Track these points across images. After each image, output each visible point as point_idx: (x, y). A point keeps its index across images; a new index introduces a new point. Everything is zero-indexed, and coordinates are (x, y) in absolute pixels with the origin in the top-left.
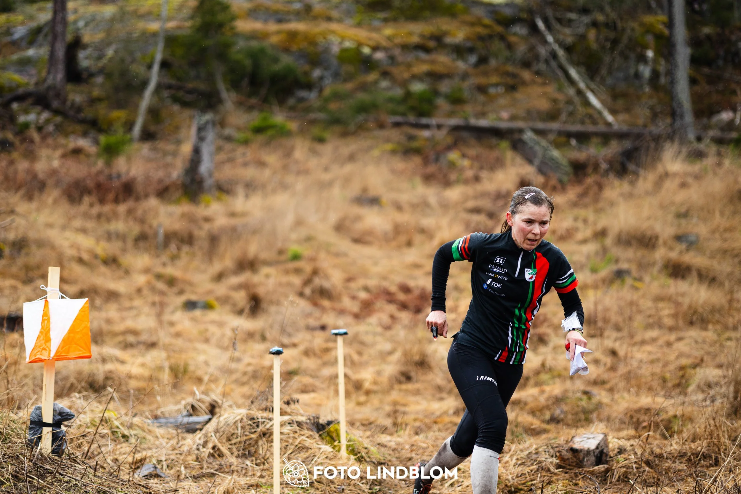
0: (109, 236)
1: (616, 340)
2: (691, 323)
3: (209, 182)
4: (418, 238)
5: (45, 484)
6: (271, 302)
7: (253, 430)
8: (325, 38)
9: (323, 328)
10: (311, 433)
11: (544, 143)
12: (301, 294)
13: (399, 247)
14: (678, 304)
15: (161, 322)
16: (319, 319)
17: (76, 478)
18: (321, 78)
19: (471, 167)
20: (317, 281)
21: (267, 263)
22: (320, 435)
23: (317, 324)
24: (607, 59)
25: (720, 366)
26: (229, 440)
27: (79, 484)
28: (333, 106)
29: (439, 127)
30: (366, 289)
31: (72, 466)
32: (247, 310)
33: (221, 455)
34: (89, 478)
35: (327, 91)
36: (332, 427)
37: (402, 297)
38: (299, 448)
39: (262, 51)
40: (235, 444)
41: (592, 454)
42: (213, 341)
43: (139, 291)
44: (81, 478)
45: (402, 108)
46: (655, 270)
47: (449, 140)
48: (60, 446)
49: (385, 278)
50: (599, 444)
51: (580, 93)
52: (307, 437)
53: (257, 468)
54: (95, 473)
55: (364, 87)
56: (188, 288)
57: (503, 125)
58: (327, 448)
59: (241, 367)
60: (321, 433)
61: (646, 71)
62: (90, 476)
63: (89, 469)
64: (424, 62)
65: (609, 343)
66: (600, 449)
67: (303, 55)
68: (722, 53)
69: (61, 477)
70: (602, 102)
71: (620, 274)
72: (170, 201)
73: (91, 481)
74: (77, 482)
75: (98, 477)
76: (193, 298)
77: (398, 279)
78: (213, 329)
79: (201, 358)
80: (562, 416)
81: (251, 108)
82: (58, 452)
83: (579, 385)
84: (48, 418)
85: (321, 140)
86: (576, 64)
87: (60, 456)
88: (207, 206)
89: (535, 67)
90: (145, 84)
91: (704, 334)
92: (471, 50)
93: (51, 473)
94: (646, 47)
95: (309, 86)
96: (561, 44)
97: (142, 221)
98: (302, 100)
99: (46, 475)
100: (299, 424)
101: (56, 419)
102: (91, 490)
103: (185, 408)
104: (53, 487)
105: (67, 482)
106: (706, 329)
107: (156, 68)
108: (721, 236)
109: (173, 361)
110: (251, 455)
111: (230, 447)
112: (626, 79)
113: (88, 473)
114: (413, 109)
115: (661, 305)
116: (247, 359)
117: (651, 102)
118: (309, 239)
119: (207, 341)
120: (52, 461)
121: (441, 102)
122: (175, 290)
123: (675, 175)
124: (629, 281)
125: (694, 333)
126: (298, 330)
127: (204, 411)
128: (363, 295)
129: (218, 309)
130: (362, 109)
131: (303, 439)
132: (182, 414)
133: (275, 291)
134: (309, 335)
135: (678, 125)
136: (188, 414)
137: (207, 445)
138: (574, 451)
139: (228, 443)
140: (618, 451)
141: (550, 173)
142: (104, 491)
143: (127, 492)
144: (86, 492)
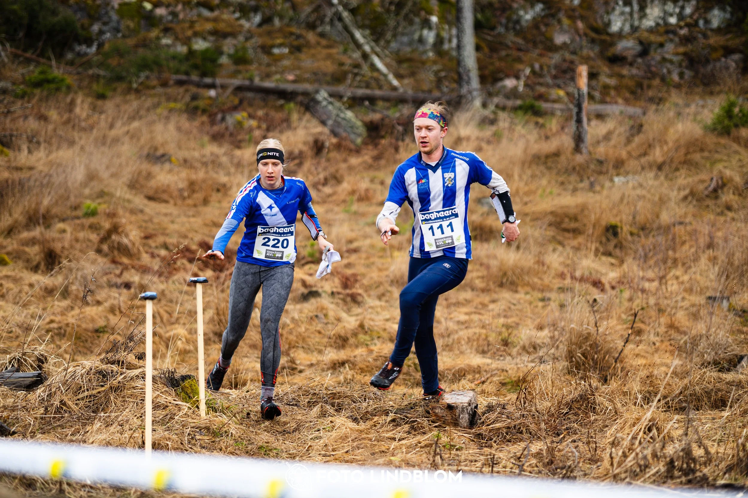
2: (501, 285)
9: (128, 286)
10: (167, 389)
11: (338, 104)
12: (99, 251)
13: (195, 206)
14: (488, 267)
16: (120, 276)
18: (101, 32)
19: (259, 127)
20: (115, 238)
21: (61, 218)
22: (176, 392)
23: (119, 281)
24: (392, 23)
25: (540, 328)
28: (114, 62)
29: (224, 87)
30: (165, 246)
32: (42, 266)
35: (107, 47)
36: (187, 383)
40: (83, 399)
41: (466, 410)
42: (10, 297)
45: (184, 67)
47: (235, 100)
49: (183, 236)
50: (470, 401)
51: (365, 56)
52: (162, 393)
55: (144, 44)
57: (290, 87)
58: (185, 405)
60: (177, 389)
61: (430, 36)
64: (207, 19)
66: (472, 406)
67: (81, 7)
68: (504, 21)
70: (387, 65)
77: (198, 238)
78: (8, 284)
81: (28, 61)
85: (102, 97)
86: (361, 27)
89: (319, 29)
91: (518, 296)
92: (256, 9)
94: (430, 13)
95: (89, 42)
96: (346, 6)
98: (79, 55)
100: (153, 378)
103: (10, 362)
106: (516, 292)
108: (521, 200)
114: (196, 67)
117: (435, 68)
118: (102, 194)
121: (224, 60)
123: (468, 139)
125: (506, 295)
126: (100, 287)
127: (32, 366)
128: (163, 252)
129: (11, 264)
130: (144, 66)
131: (158, 395)
132: (7, 368)
133: (72, 247)
134: (114, 293)
135: (464, 90)
136: (14, 369)
137: (53, 399)
138: (450, 407)
139: (75, 398)
140: (487, 408)
141: (344, 134)
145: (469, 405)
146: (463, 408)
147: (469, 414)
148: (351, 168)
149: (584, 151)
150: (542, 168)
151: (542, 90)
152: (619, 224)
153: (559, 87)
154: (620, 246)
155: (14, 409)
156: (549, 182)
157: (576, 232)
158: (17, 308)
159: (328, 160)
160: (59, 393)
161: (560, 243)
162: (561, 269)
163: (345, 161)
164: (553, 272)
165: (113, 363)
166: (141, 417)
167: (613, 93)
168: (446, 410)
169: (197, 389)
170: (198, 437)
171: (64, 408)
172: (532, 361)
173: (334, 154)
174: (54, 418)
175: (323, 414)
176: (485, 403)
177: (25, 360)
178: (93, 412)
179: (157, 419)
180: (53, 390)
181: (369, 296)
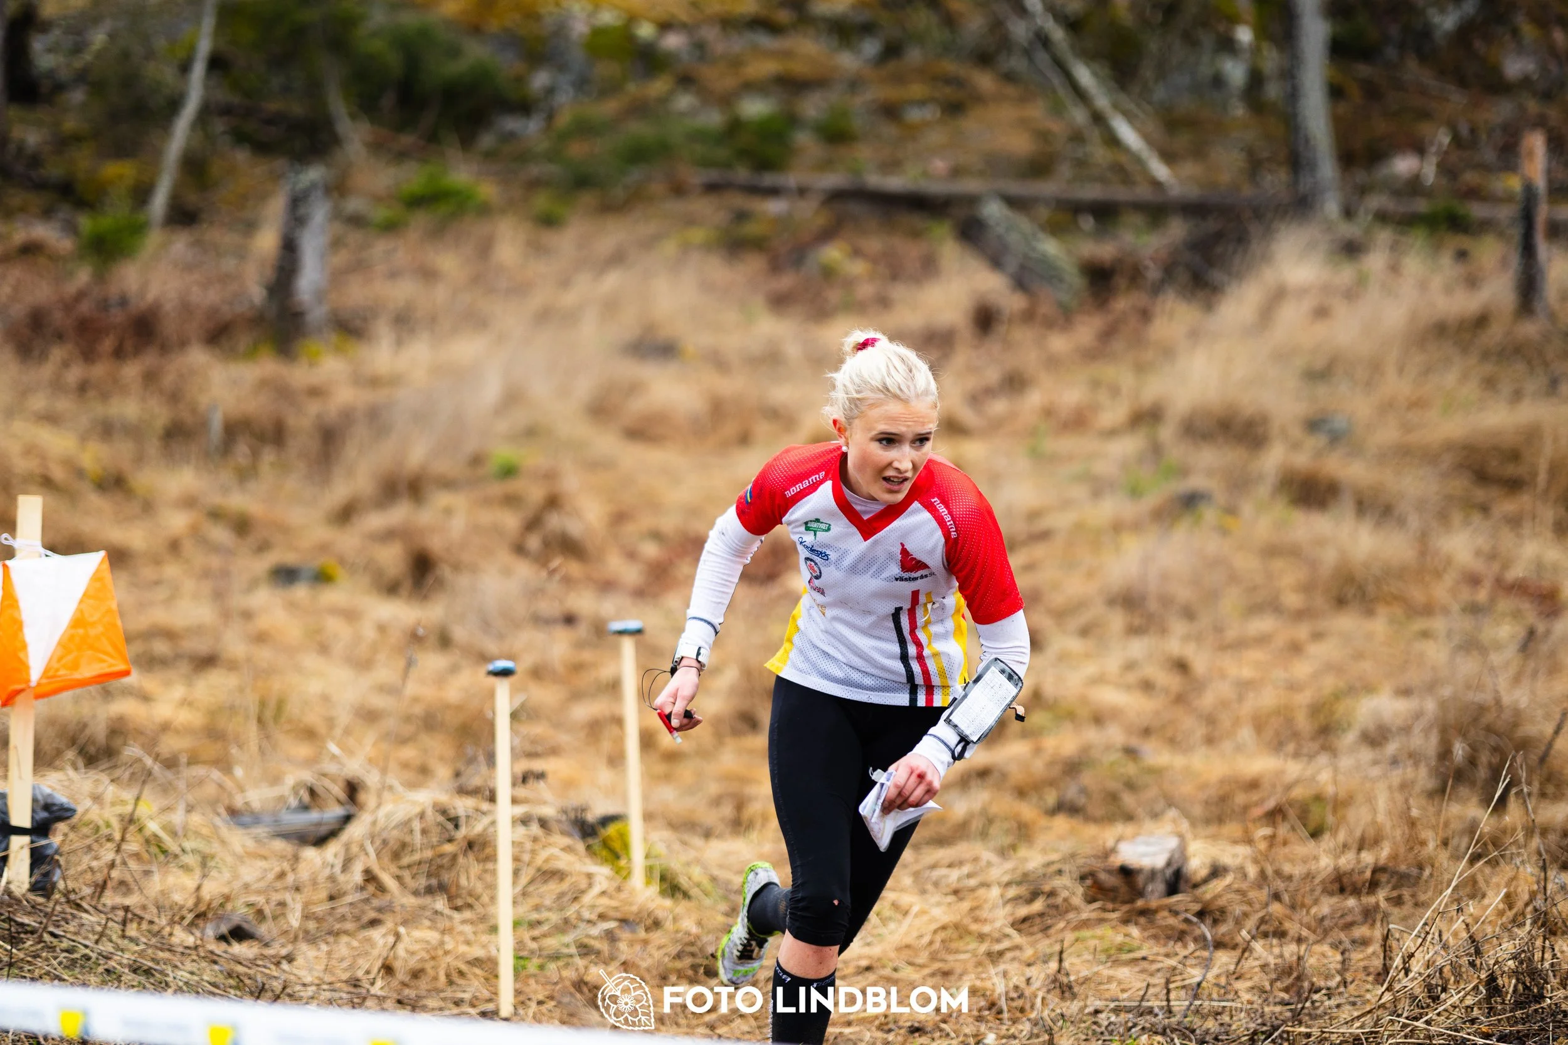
0: (107, 430)
1: (1186, 638)
2: (1341, 602)
3: (317, 314)
4: (762, 428)
5: (21, 955)
6: (457, 567)
7: (447, 836)
8: (557, 4)
9: (570, 620)
10: (571, 843)
11: (1024, 223)
12: (519, 549)
13: (723, 447)
14: (1313, 564)
15: (226, 615)
16: (560, 601)
17: (87, 942)
18: (550, 91)
19: (871, 277)
20: (555, 522)
21: (448, 484)
22: (589, 848)
23: (556, 610)
24: (1153, 45)
25: (1405, 692)
26: (396, 856)
27: (94, 955)
28: (577, 150)
29: (802, 192)
30: (656, 535)
31: (74, 916)
32: (408, 584)
33: (382, 889)
34: (111, 941)
35: (564, 119)
36: (611, 830)
38: (545, 873)
39: (424, 33)
40: (409, 866)
41: (1159, 875)
42: (338, 649)
43: (174, 546)
44: (97, 942)
45: (722, 153)
46: (1263, 491)
47: (823, 221)
48: (47, 875)
49: (697, 515)
50: (1171, 857)
51: (1098, 119)
52: (562, 850)
53: (457, 916)
54: (123, 931)
55: (640, 109)
56: (278, 538)
57: (936, 187)
58: (603, 874)
59: (399, 704)
60: (590, 841)
61: (1235, 72)
62: (114, 937)
63: (110, 924)
64: (769, 54)
65: (1175, 646)
66: (1175, 867)
67: (512, 41)
69: (55, 941)
70: (1145, 136)
71: (1190, 502)
72: (232, 355)
73: (118, 948)
74: (87, 951)
75: (131, 939)
76: (291, 559)
78: (335, 626)
79: (314, 687)
80: (1082, 801)
81: (401, 156)
82: (43, 889)
83: (1115, 735)
84: (21, 816)
85: (549, 221)
86: (1089, 56)
87: (48, 897)
88: (314, 362)
89: (1004, 65)
90: (174, 105)
91: (1368, 624)
92: (867, 29)
93: (32, 933)
94: (1234, 20)
95: (524, 107)
96: (1059, 16)
97: (174, 397)
98: (509, 137)
99: (22, 936)
100: (543, 823)
101: (38, 817)
102: (118, 967)
103: (296, 793)
104: (39, 962)
105: (67, 951)
107: (199, 70)
108: (1400, 420)
110: (442, 888)
111: (399, 873)
112: (1195, 88)
113: (108, 932)
114: (745, 153)
115: (1278, 564)
116: (412, 688)
117: (1248, 138)
118: (532, 432)
119: (324, 649)
120: (33, 907)
121: (803, 139)
122: (250, 542)
123: (1298, 290)
124: (1210, 514)
125: (1347, 622)
126: (516, 625)
127: (337, 798)
128: (652, 549)
129: (346, 583)
130: (637, 155)
131: (554, 857)
132: (288, 804)
133: (466, 544)
135: (1305, 184)
136: (301, 806)
138: (1126, 872)
139: (395, 865)
140: (1209, 870)
141: (1038, 288)
142: (145, 968)
143: (195, 970)
144: (108, 971)
145: (1169, 864)
146: (1153, 874)
147: (1166, 882)
148: (1053, 363)
149: (1540, 313)
150: (1449, 347)
151: (1473, 178)
153: (1510, 167)
156: (1464, 377)
157: (1517, 485)
158: (349, 674)
159: (1008, 345)
160: (363, 855)
161: (1485, 509)
162: (1473, 565)
163: (1040, 343)
164: (1456, 574)
165: (467, 793)
168: (1119, 878)
169: (628, 839)
172: (1375, 763)
173: (1020, 333)
176: (1206, 860)
177: (325, 788)
180: (355, 850)
181: (1062, 631)
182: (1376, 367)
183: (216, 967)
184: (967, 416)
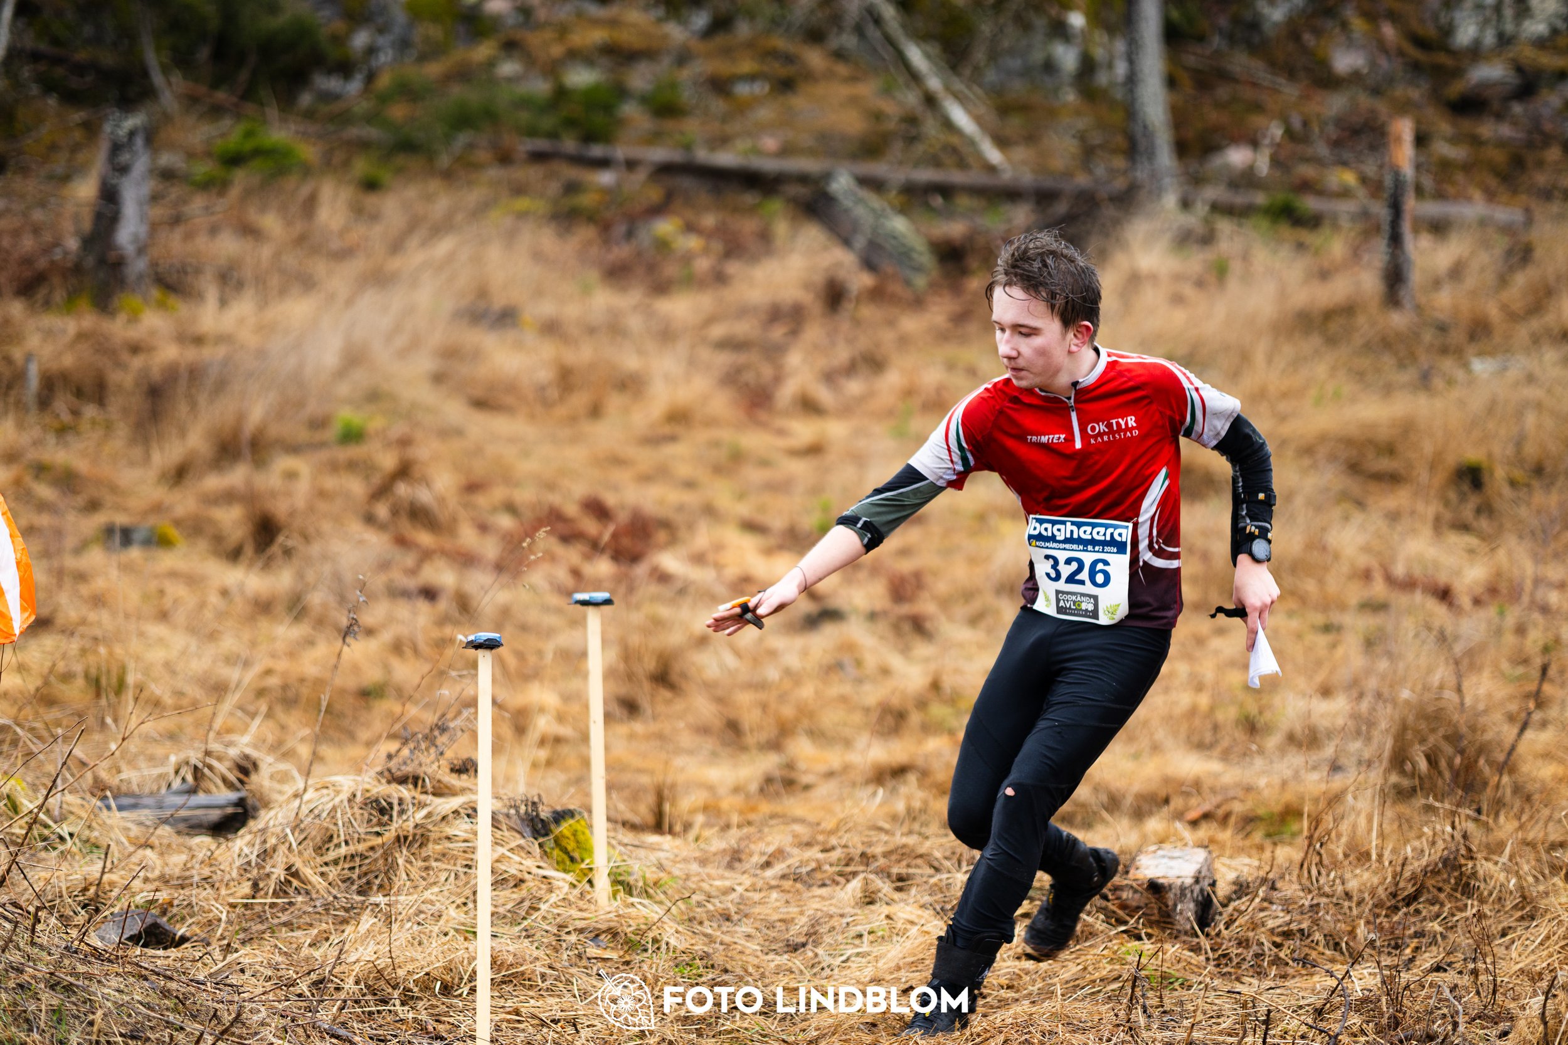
3: (138, 266)
4: (615, 402)
6: (306, 536)
9: (430, 594)
10: (522, 842)
11: (875, 201)
12: (370, 519)
13: (573, 419)
15: (60, 574)
16: (413, 572)
18: (371, 51)
19: (706, 251)
20: (404, 491)
21: (288, 447)
22: (541, 845)
23: (412, 583)
24: (986, 28)
28: (398, 112)
29: (631, 165)
30: (511, 508)
32: (249, 550)
34: (19, 950)
35: (385, 80)
36: (565, 827)
37: (590, 526)
42: (180, 616)
45: (548, 122)
47: (654, 194)
49: (551, 486)
50: (1200, 872)
51: (930, 101)
52: (511, 850)
54: (30, 938)
55: (463, 74)
56: (109, 499)
57: (770, 165)
58: (562, 880)
59: (250, 677)
61: (1067, 57)
62: (21, 945)
64: (596, 22)
66: (1201, 884)
68: (1225, 24)
70: (978, 120)
72: (48, 307)
75: (41, 947)
76: (121, 519)
77: (580, 489)
78: (176, 590)
79: (157, 655)
85: (371, 185)
86: (922, 38)
88: (134, 318)
89: (834, 42)
94: (1067, 5)
95: (344, 68)
98: (327, 97)
102: (33, 982)
103: (177, 772)
109: (92, 659)
112: (1026, 72)
114: (571, 123)
116: (262, 661)
117: (1082, 123)
118: (374, 396)
119: (163, 616)
121: (630, 110)
122: (80, 500)
123: (1153, 278)
126: (372, 598)
127: (225, 780)
128: (505, 522)
129: (182, 546)
130: (463, 120)
131: (503, 856)
132: (169, 785)
133: (311, 509)
134: (403, 610)
135: (1141, 174)
136: (185, 787)
137: (270, 862)
138: (1155, 888)
139: (319, 860)
140: (1234, 888)
141: (888, 267)
142: (65, 983)
143: (122, 986)
144: (21, 986)
145: (1197, 880)
146: (1183, 889)
147: (1196, 901)
148: (904, 341)
149: (1408, 304)
150: (1316, 340)
151: (1307, 171)
152: (1485, 465)
153: (1345, 164)
154: (1486, 509)
155: (183, 883)
156: (1334, 369)
157: (1393, 479)
158: (193, 644)
159: (857, 322)
160: (283, 849)
161: (1360, 504)
162: (1363, 561)
163: (891, 323)
164: (1345, 569)
165: (402, 781)
166: (465, 904)
167: (1460, 177)
168: (1145, 894)
169: (587, 840)
170: (593, 951)
171: (295, 883)
172: (1314, 768)
173: (868, 312)
174: (273, 905)
175: (869, 899)
176: (1232, 876)
177: (210, 768)
178: (359, 893)
179: (501, 910)
180: (272, 841)
181: (951, 619)
182: (1245, 357)
183: (146, 984)
184: (824, 395)
